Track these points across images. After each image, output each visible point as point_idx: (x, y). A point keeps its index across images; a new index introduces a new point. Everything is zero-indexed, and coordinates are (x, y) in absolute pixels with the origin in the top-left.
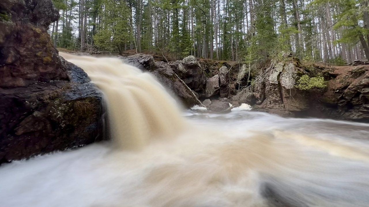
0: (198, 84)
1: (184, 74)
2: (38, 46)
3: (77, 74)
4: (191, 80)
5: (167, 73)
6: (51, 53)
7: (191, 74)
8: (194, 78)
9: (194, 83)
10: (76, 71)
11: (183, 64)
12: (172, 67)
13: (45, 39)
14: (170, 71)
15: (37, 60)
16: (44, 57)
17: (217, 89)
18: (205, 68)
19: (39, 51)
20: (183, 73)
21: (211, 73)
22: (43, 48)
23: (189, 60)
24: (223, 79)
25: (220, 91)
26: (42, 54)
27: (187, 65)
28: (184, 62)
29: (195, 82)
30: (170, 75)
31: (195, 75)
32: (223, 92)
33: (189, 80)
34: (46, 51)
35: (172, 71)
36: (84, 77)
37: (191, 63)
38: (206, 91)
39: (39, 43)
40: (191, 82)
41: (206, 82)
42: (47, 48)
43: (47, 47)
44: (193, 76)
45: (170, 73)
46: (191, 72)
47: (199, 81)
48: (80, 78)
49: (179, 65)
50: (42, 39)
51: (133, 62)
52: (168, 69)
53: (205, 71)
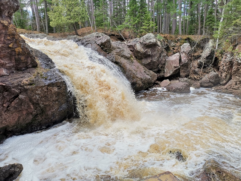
0: (156, 64)
1: (142, 54)
2: (9, 38)
3: (44, 61)
4: (149, 60)
5: (124, 54)
6: (20, 44)
7: (150, 54)
8: (152, 58)
9: (152, 63)
10: (42, 58)
11: (141, 43)
12: (130, 47)
13: (13, 31)
14: (127, 52)
15: (11, 51)
16: (16, 48)
17: (177, 68)
18: (164, 46)
19: (11, 43)
20: (140, 53)
21: (172, 50)
22: (13, 40)
23: (147, 39)
24: (184, 58)
25: (180, 71)
26: (14, 45)
27: (145, 44)
28: (141, 41)
29: (154, 62)
30: (127, 56)
31: (153, 55)
32: (184, 72)
33: (148, 60)
34: (16, 42)
35: (130, 51)
36: (50, 63)
37: (150, 42)
38: (165, 70)
39: (9, 35)
40: (149, 63)
41: (165, 61)
42: (16, 40)
43: (16, 38)
44: (151, 56)
45: (128, 54)
46: (149, 52)
47: (158, 61)
48: (47, 64)
49: (137, 44)
50: (11, 31)
51: (91, 43)
52: (125, 50)
53: (165, 49)
